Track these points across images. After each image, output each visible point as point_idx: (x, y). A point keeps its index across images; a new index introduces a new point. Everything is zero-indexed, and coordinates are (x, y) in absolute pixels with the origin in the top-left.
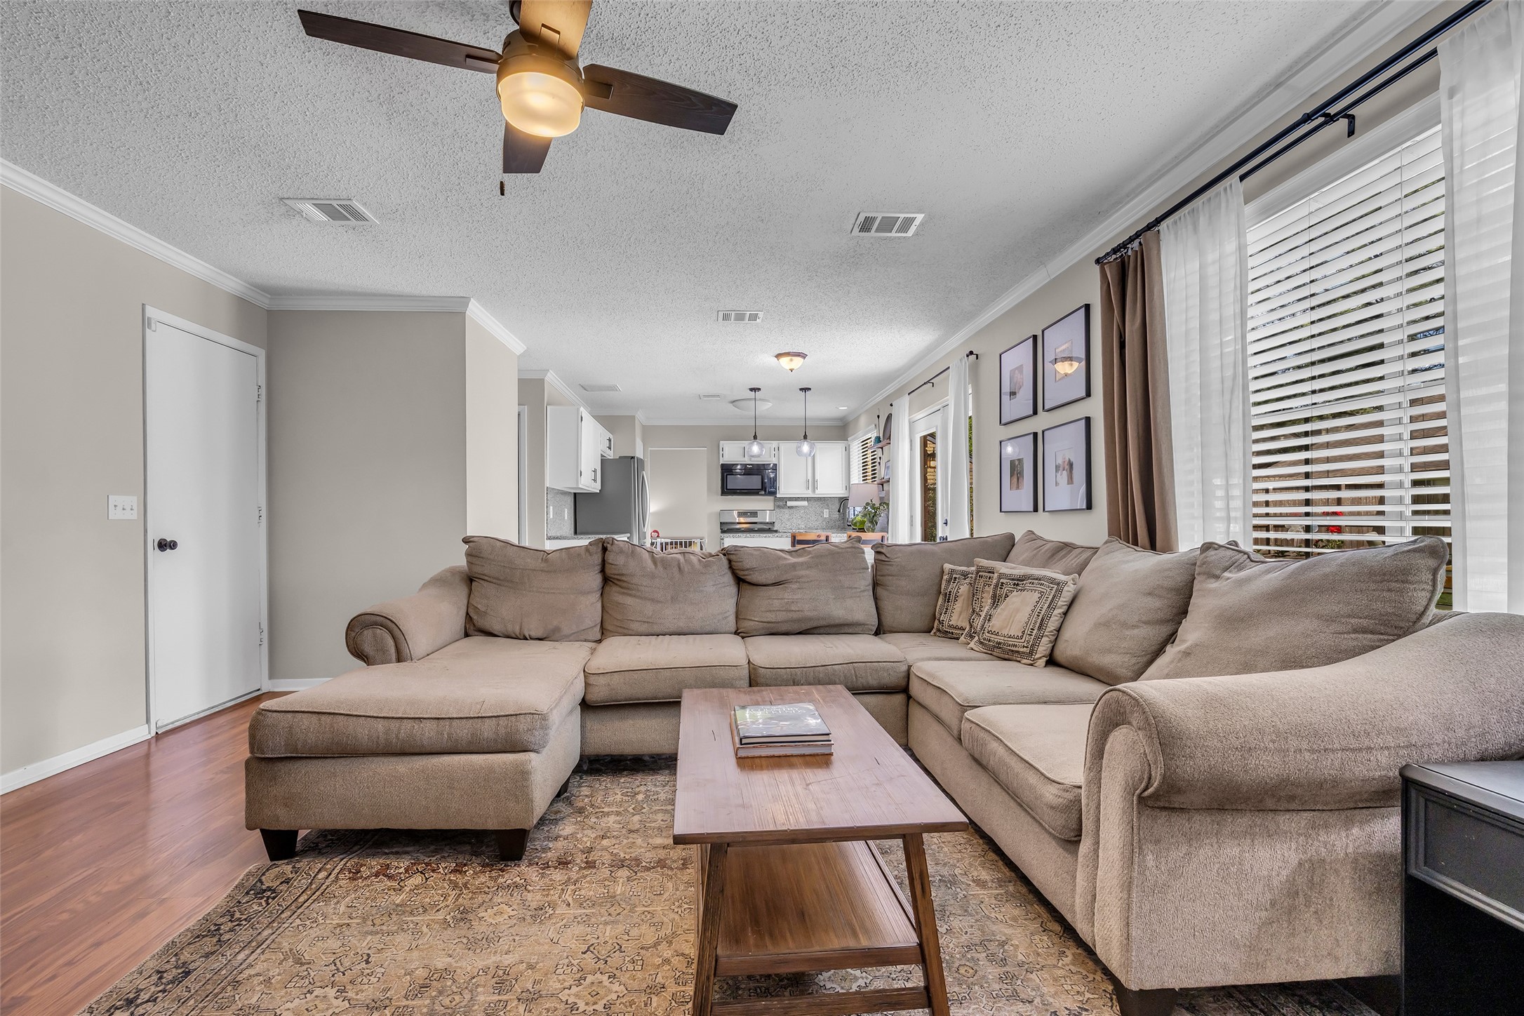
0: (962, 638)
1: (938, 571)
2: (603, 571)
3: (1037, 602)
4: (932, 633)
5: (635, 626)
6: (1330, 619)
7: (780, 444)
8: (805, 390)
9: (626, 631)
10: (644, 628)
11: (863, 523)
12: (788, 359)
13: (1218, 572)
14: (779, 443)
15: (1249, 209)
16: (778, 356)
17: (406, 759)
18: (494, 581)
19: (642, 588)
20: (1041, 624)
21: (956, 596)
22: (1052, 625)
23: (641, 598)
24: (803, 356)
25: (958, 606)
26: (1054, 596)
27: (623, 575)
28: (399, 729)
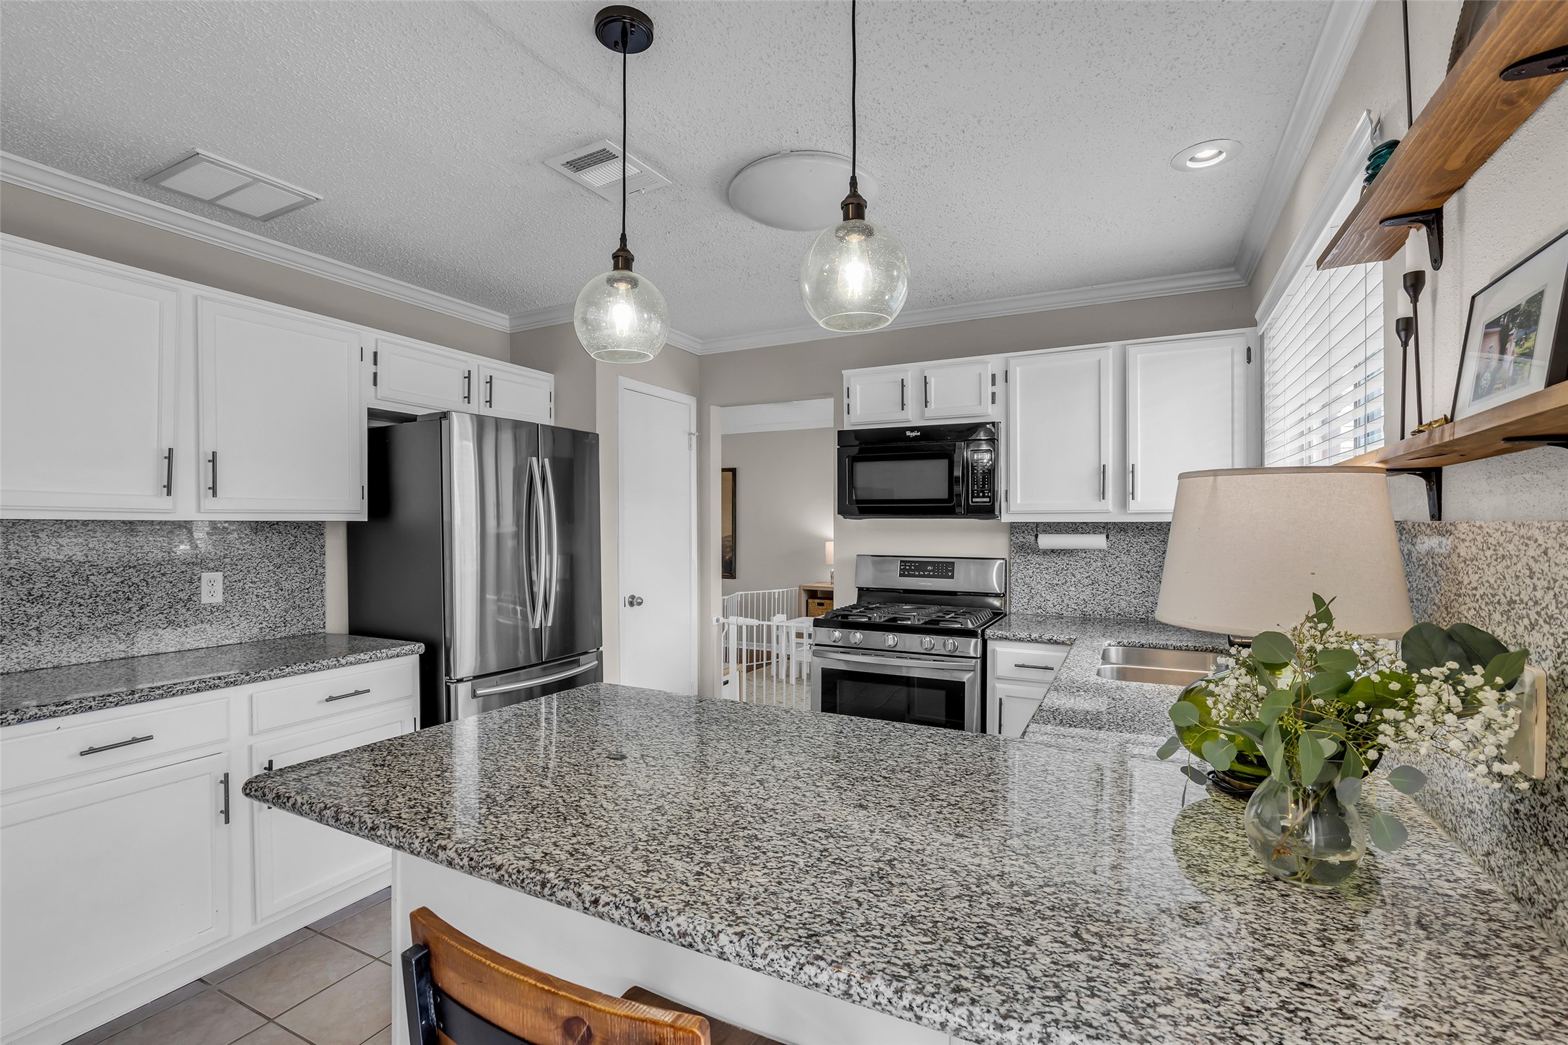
7: (1012, 362)
14: (1007, 362)
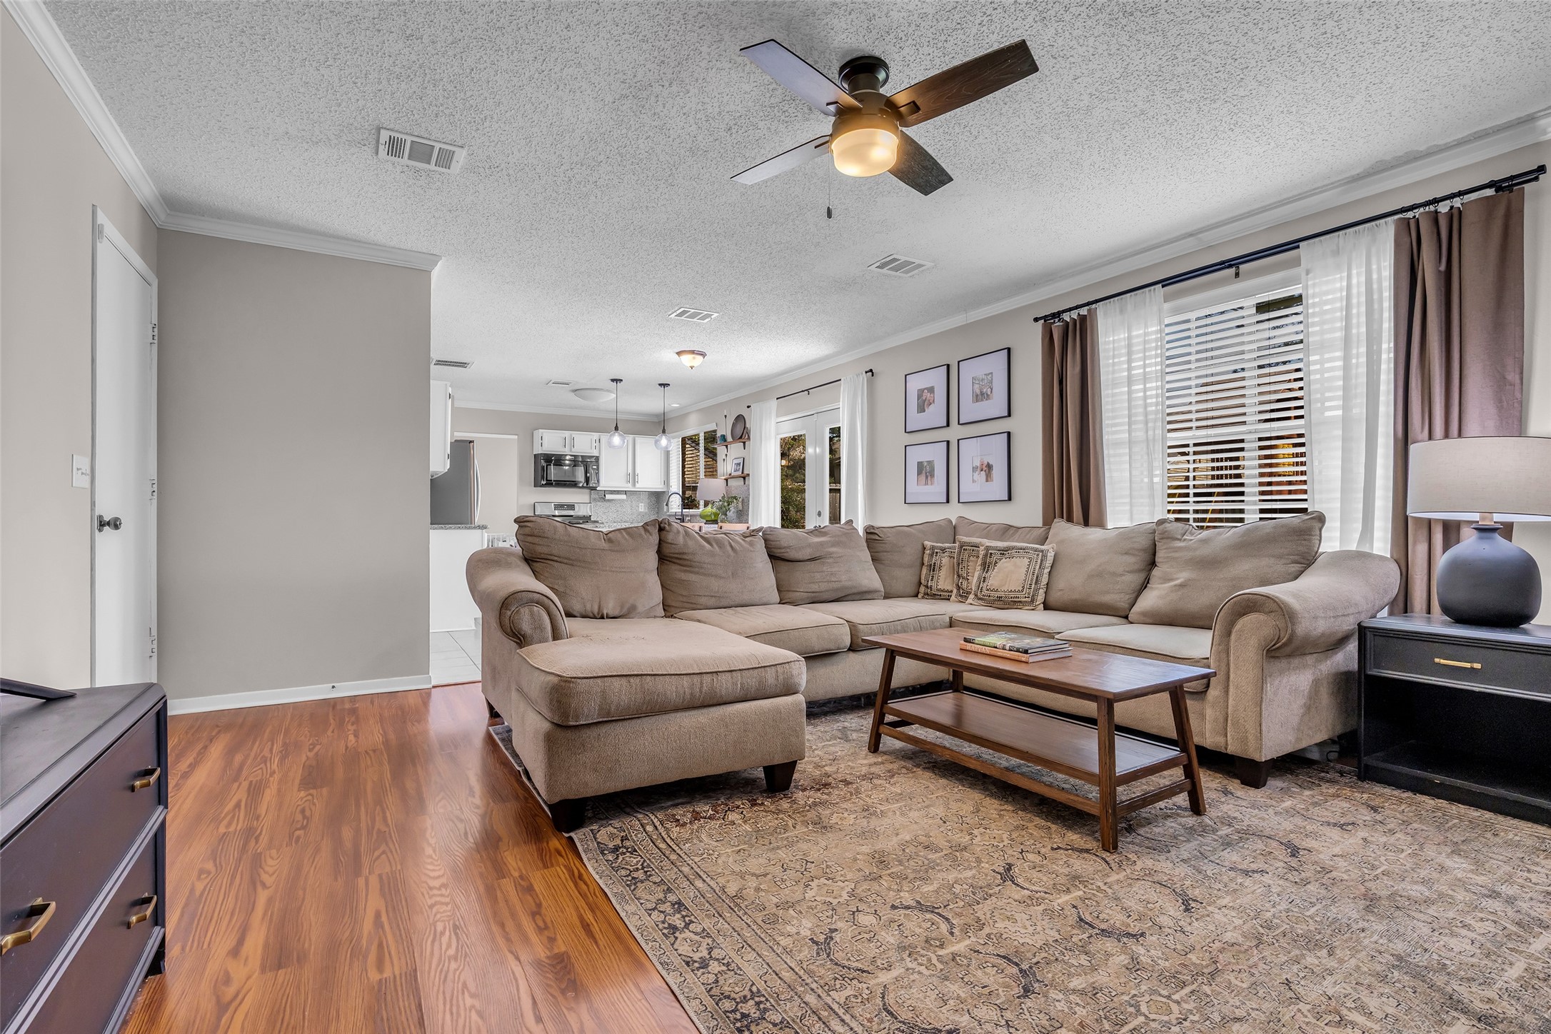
0: (953, 597)
1: (920, 547)
2: (659, 552)
3: (1029, 565)
4: (920, 596)
5: (703, 600)
6: (1280, 557)
7: (601, 436)
8: (664, 385)
9: (694, 606)
10: (712, 602)
11: (717, 515)
12: (691, 356)
13: (1179, 537)
14: (597, 436)
15: (1167, 306)
16: (679, 353)
17: (705, 711)
18: (565, 561)
19: (705, 566)
20: (1037, 580)
21: (940, 566)
22: (1045, 580)
23: (704, 575)
24: (703, 355)
25: (943, 573)
26: (1042, 561)
27: (683, 553)
28: (702, 683)
